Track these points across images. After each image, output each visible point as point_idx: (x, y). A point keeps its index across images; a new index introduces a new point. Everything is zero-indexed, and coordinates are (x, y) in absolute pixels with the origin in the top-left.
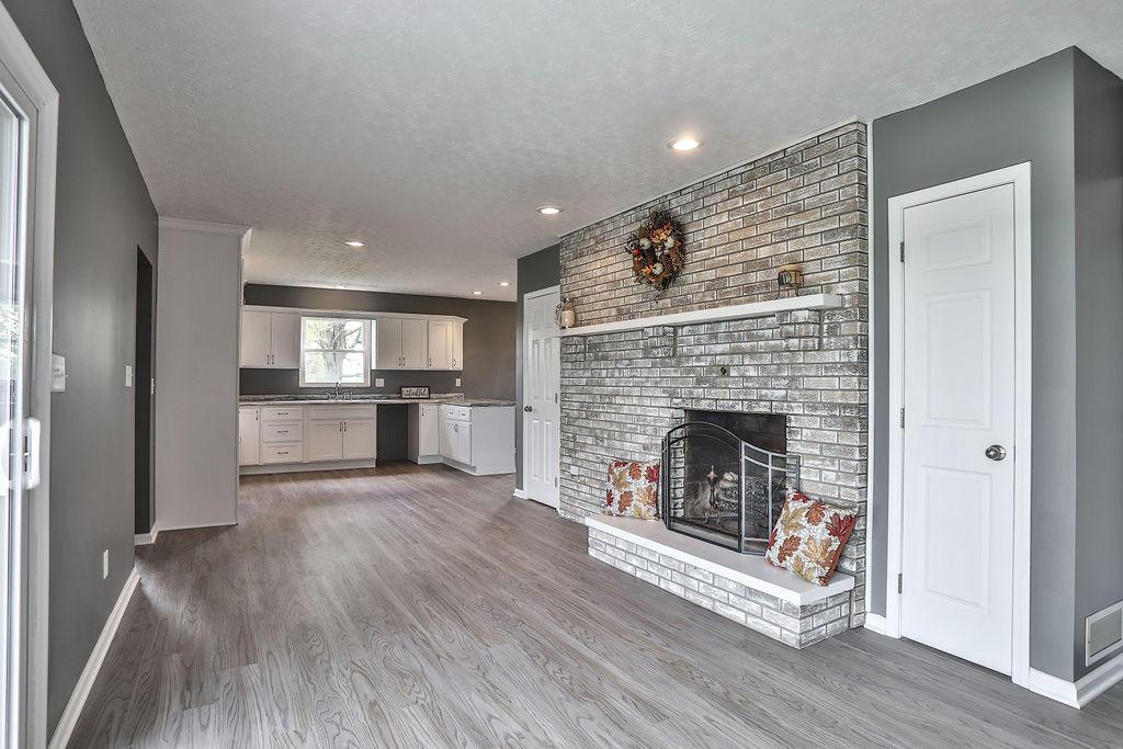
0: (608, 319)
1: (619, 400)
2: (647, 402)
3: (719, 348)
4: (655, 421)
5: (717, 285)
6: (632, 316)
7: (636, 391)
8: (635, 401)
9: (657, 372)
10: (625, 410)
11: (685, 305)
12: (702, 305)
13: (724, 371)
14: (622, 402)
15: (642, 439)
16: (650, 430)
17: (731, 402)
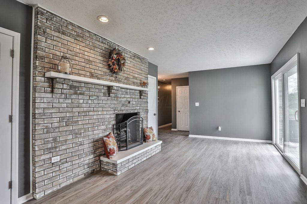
0: (85, 76)
1: (91, 113)
2: (105, 113)
3: (128, 96)
4: (109, 119)
5: (127, 79)
6: (99, 79)
7: (100, 109)
8: (100, 113)
9: (109, 102)
10: (95, 117)
11: (119, 81)
12: (124, 83)
13: (129, 102)
14: (93, 114)
15: (103, 127)
16: (106, 123)
17: (130, 111)
